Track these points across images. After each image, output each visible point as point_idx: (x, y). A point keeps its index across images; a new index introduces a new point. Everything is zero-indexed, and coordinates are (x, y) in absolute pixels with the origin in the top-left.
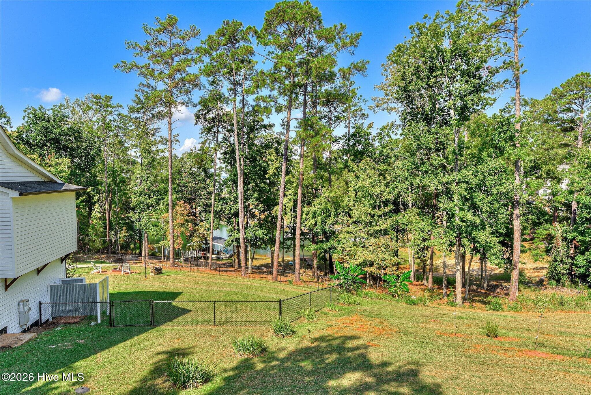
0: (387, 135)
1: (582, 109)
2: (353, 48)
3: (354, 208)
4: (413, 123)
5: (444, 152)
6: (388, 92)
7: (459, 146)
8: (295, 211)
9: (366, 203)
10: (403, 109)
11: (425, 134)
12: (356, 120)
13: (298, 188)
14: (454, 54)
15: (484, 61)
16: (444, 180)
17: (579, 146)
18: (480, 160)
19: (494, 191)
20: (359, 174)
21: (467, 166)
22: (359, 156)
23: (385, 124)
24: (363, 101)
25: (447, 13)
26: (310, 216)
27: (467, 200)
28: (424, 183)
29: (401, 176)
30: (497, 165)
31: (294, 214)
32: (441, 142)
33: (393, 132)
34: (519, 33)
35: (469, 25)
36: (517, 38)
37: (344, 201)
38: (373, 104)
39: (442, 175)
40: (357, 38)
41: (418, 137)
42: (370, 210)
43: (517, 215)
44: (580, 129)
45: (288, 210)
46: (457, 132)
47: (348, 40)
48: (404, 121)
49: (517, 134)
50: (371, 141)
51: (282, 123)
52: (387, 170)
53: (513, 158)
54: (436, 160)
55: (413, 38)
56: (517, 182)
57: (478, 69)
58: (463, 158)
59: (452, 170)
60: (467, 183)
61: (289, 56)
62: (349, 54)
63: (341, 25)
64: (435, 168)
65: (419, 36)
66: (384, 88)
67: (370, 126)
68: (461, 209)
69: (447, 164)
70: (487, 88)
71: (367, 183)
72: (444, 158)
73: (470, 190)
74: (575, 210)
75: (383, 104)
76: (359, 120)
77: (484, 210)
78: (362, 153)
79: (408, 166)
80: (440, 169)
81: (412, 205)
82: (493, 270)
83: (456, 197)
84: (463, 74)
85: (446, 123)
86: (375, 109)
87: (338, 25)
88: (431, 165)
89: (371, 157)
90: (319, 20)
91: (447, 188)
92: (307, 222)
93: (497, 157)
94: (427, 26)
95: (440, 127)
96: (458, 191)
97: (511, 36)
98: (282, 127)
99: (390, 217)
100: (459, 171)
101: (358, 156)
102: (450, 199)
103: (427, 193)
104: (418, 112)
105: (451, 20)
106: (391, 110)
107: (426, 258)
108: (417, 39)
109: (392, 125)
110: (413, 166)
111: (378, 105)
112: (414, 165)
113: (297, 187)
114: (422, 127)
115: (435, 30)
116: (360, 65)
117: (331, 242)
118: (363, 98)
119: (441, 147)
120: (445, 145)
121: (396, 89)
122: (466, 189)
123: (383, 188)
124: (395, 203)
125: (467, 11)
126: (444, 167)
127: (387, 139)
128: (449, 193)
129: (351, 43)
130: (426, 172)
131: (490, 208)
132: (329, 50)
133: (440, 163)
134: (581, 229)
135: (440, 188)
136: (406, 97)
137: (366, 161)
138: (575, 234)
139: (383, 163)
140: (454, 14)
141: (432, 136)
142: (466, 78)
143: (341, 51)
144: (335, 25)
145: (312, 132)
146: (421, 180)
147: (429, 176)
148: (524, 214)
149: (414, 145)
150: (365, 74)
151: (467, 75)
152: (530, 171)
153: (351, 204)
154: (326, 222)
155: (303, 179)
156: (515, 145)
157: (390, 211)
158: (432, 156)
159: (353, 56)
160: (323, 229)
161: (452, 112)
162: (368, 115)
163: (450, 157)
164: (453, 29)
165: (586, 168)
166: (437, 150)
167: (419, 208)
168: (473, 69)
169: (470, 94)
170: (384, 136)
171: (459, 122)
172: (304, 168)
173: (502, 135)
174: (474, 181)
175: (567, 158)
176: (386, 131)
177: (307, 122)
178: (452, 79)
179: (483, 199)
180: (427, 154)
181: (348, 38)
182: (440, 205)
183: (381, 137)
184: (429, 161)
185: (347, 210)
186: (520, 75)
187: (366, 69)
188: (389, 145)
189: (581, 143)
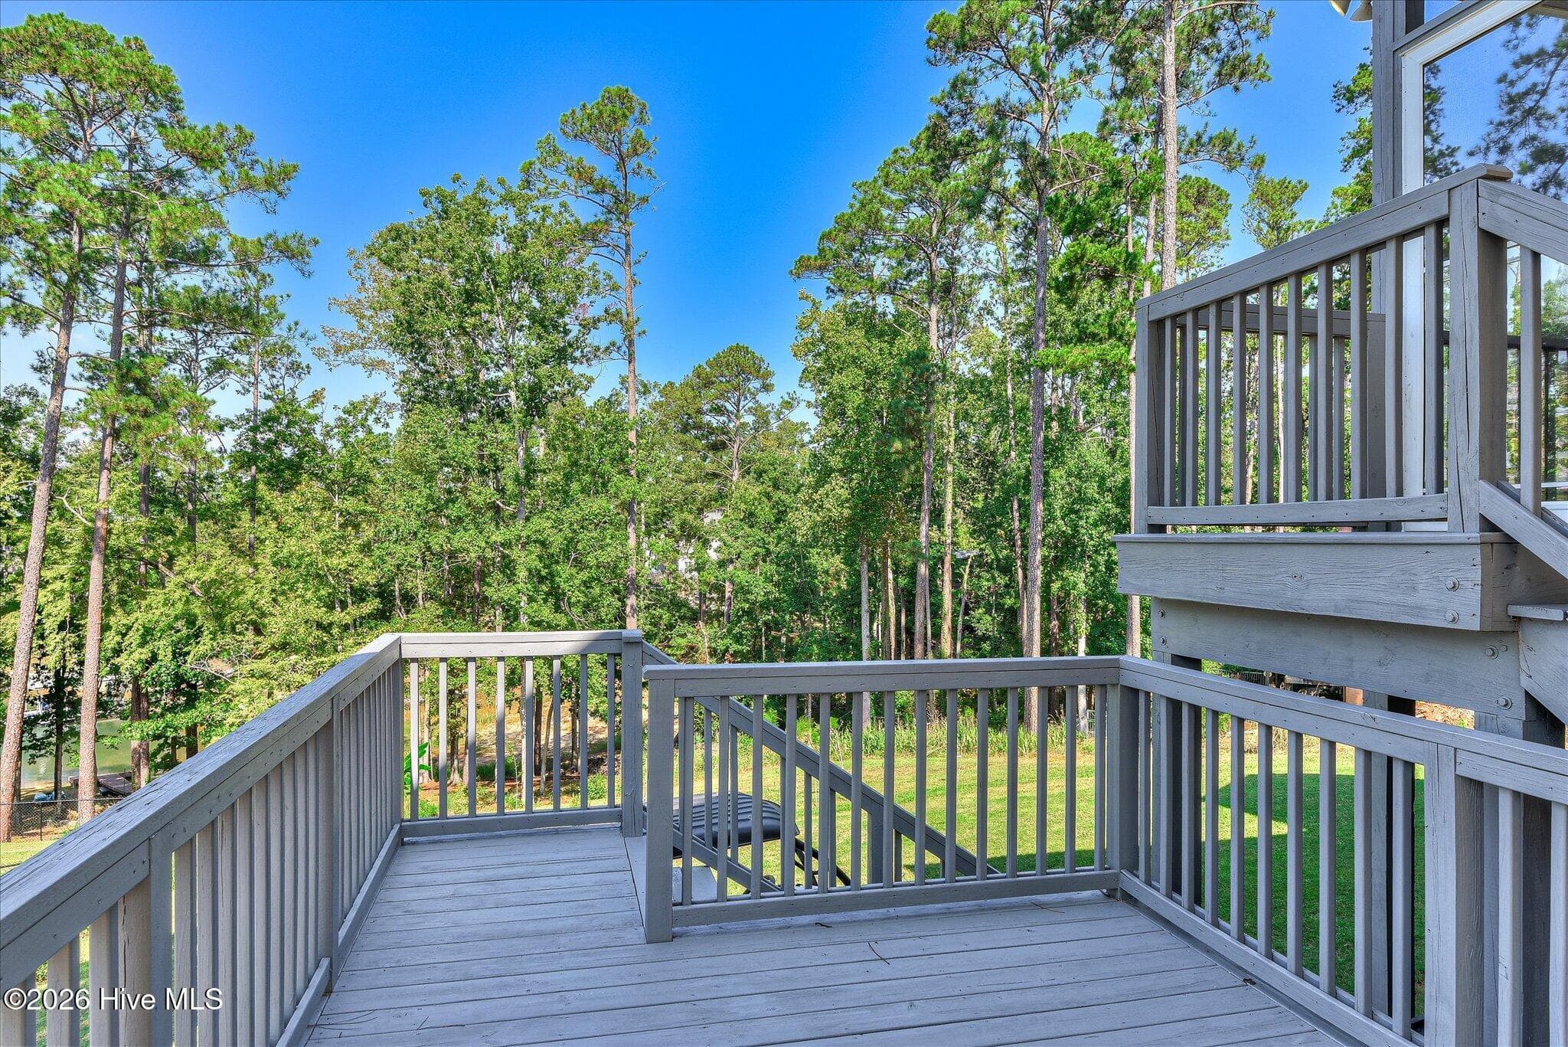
0: (363, 425)
1: (738, 411)
2: (272, 196)
3: (277, 610)
4: (430, 407)
5: (496, 478)
6: (364, 321)
7: (526, 467)
8: (76, 628)
9: (309, 595)
10: (404, 368)
11: (457, 434)
12: (273, 376)
13: (90, 557)
14: (516, 274)
15: (571, 300)
16: (498, 538)
17: (735, 479)
18: (567, 499)
19: (591, 560)
20: (288, 520)
21: (544, 510)
22: (287, 474)
23: (357, 398)
24: (302, 336)
25: (502, 182)
26: (134, 637)
27: (542, 580)
28: (456, 544)
29: (403, 527)
30: (595, 507)
31: (73, 638)
32: (491, 455)
33: (377, 420)
34: (633, 257)
35: (544, 220)
36: (630, 266)
37: (243, 592)
38: (324, 342)
39: (492, 527)
40: (286, 174)
41: (441, 440)
42: (320, 614)
43: (632, 607)
44: (736, 446)
45: (50, 624)
46: (523, 437)
47: (258, 173)
48: (408, 398)
49: (630, 451)
50: (320, 438)
51: (37, 363)
52: (363, 512)
53: (625, 496)
54: (479, 494)
55: (429, 219)
56: (632, 543)
57: (561, 313)
58: (533, 493)
59: (513, 516)
60: (543, 544)
61: (71, 175)
62: (261, 209)
63: (239, 129)
64: (478, 510)
65: (440, 217)
66: (355, 310)
67: (316, 398)
68: (531, 599)
69: (503, 503)
70: (578, 354)
71: (313, 544)
72: (497, 490)
73: (551, 561)
74: (730, 598)
75: (352, 348)
76: (282, 378)
77: (573, 600)
78: (295, 466)
79: (418, 506)
80: (489, 514)
81: (425, 599)
82: (597, 732)
83: (522, 573)
84: (533, 316)
85: (501, 415)
86: (332, 357)
87: (231, 128)
88: (469, 505)
89: (320, 478)
90: (172, 100)
91: (504, 557)
92: (124, 656)
93: (597, 492)
94: (460, 198)
95: (489, 421)
96: (525, 560)
97: (621, 260)
98: (39, 375)
99: (371, 629)
100: (527, 519)
101: (284, 475)
102: (511, 578)
103: (460, 568)
104: (441, 383)
105: (508, 199)
106: (373, 365)
107: (458, 719)
108: (437, 223)
109: (376, 401)
110: (431, 506)
111: (338, 350)
112: (434, 504)
113: (84, 557)
114: (449, 416)
115: (476, 216)
116: (293, 244)
117: (203, 707)
118: (301, 329)
119: (490, 468)
120: (500, 463)
121: (386, 318)
122: (540, 557)
123: (354, 556)
124: (384, 593)
125: (542, 186)
126: (497, 509)
127: (361, 434)
128: (507, 566)
129: (269, 184)
130: (460, 520)
131: (586, 596)
132: (202, 186)
133: (488, 501)
134: (737, 630)
135: (489, 554)
136: (412, 344)
137: (310, 488)
138: (728, 641)
139: (353, 494)
140: (516, 189)
141: (472, 440)
142: (539, 329)
143: (238, 194)
144: (220, 125)
145: (145, 402)
146: (448, 538)
147: (466, 530)
148: (647, 607)
149: (433, 458)
150: (306, 268)
151: (543, 324)
152: (656, 524)
153: (264, 602)
154: (188, 653)
155: (109, 532)
156: (627, 472)
157: (370, 616)
158: (473, 484)
159: (271, 216)
160: (176, 674)
161: (512, 394)
162: (308, 367)
163: (511, 487)
164: (512, 222)
165: (741, 520)
166: (483, 472)
167: (443, 604)
168: (551, 314)
169: (545, 362)
170: (354, 427)
171: (525, 417)
172: (113, 498)
173: (606, 450)
174: (557, 541)
175: (716, 500)
176: (360, 416)
177: (129, 370)
178: (513, 326)
179: (571, 577)
180: (459, 480)
181: (258, 167)
182: (489, 592)
183: (345, 429)
184: (465, 495)
185: (253, 617)
186: (635, 337)
187: (309, 257)
188: (367, 450)
189: (736, 473)
